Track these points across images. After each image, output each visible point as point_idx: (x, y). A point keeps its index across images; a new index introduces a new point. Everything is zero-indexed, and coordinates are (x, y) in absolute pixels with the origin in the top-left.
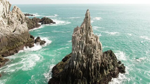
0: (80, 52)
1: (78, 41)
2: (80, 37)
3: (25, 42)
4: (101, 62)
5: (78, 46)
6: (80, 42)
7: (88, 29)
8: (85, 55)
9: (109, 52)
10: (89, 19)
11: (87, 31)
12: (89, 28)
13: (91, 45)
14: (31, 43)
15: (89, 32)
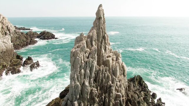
0: (87, 84)
1: (83, 61)
2: (85, 54)
3: (6, 65)
5: (83, 71)
6: (86, 63)
7: (102, 40)
8: (97, 88)
10: (102, 22)
11: (100, 44)
12: (104, 37)
13: (108, 68)
14: (15, 67)
15: (103, 45)
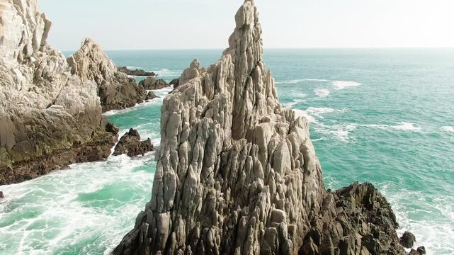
0: (195, 175)
1: (187, 123)
2: (196, 106)
3: (80, 143)
4: (308, 230)
5: (186, 144)
6: (195, 127)
7: (248, 80)
8: (224, 191)
9: (357, 192)
10: (250, 36)
11: (242, 88)
12: (253, 73)
13: (256, 146)
14: (99, 148)
15: (250, 92)
